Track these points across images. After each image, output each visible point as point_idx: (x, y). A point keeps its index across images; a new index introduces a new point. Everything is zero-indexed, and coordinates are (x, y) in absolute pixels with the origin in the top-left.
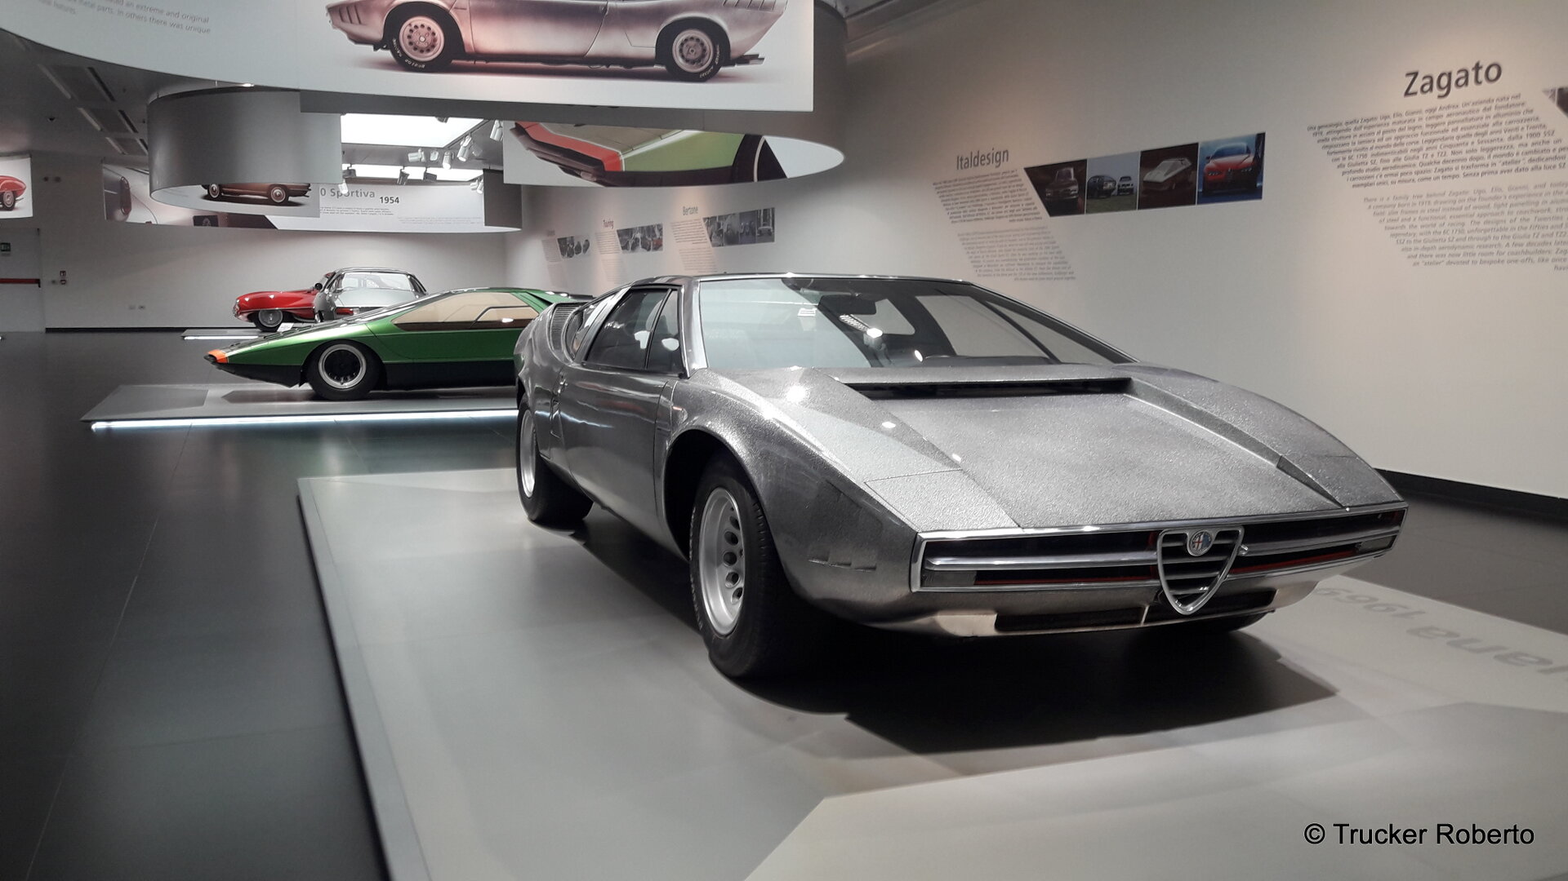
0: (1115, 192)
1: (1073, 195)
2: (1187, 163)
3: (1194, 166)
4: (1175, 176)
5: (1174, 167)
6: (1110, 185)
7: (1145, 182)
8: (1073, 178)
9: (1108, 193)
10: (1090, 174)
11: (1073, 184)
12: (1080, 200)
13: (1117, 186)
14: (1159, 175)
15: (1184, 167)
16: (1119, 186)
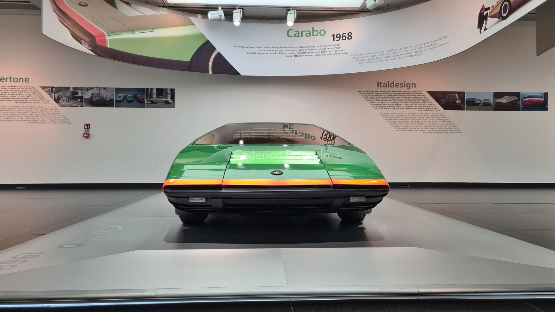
0: (482, 104)
1: (458, 103)
2: (516, 98)
3: (519, 99)
4: (510, 102)
5: (510, 99)
6: (478, 102)
7: (496, 102)
8: (457, 98)
9: (478, 104)
10: (466, 97)
11: (457, 99)
12: (462, 106)
13: (482, 102)
14: (504, 100)
15: (515, 99)
16: (483, 102)
